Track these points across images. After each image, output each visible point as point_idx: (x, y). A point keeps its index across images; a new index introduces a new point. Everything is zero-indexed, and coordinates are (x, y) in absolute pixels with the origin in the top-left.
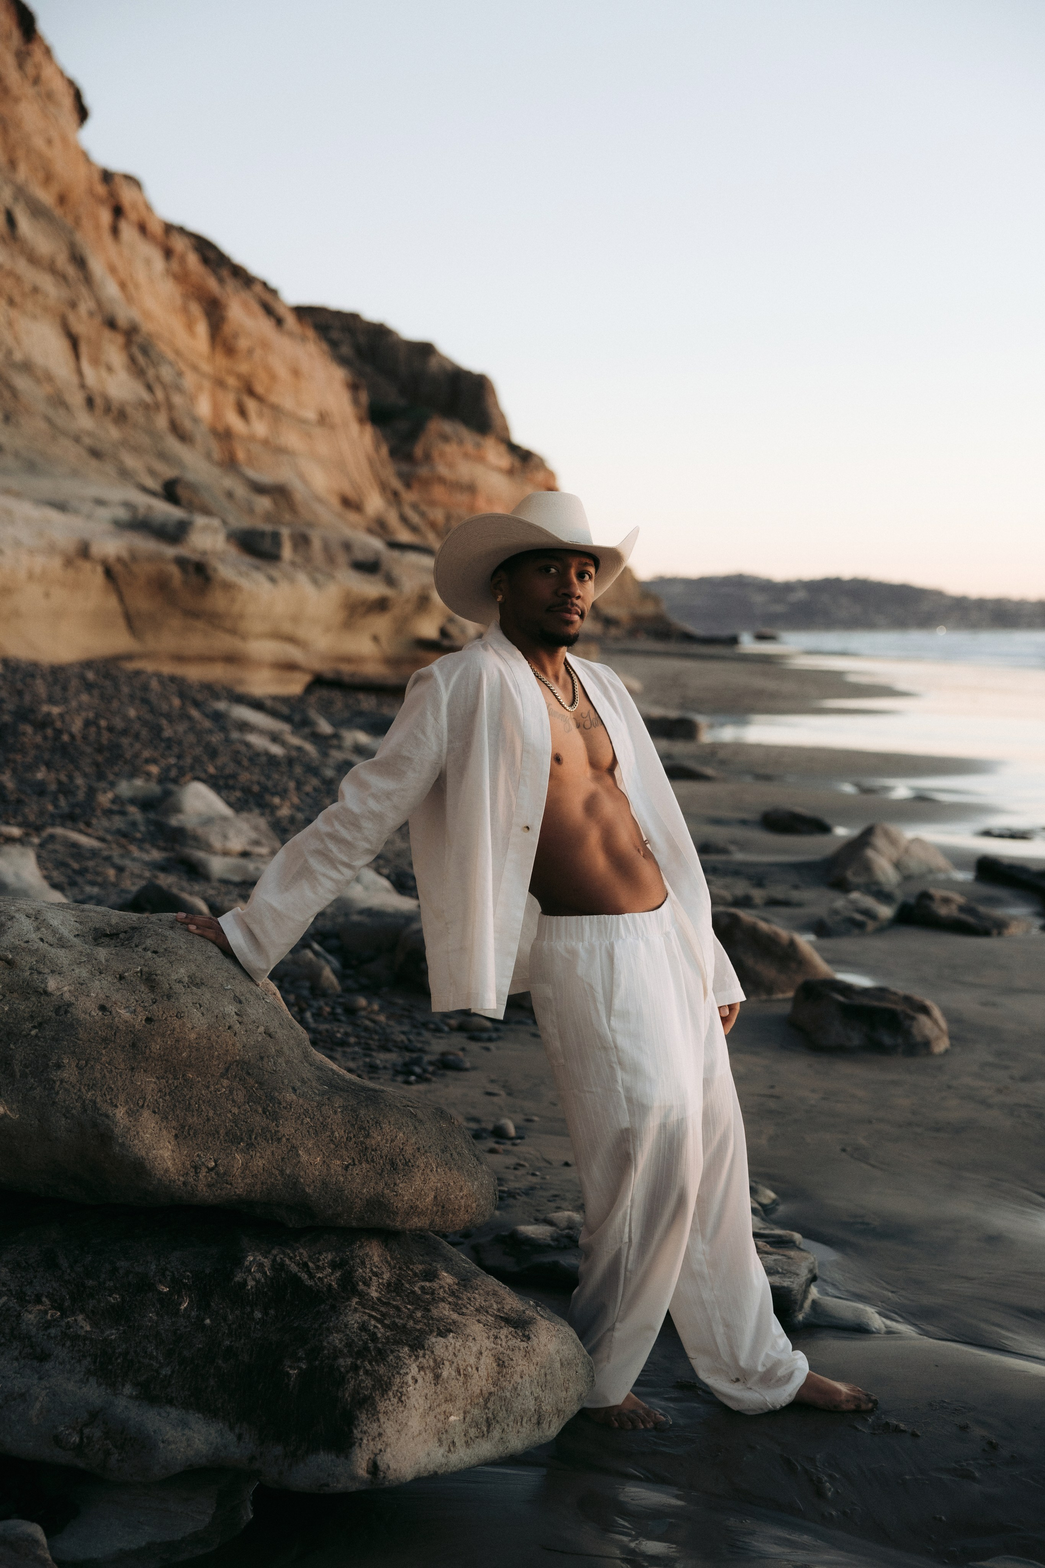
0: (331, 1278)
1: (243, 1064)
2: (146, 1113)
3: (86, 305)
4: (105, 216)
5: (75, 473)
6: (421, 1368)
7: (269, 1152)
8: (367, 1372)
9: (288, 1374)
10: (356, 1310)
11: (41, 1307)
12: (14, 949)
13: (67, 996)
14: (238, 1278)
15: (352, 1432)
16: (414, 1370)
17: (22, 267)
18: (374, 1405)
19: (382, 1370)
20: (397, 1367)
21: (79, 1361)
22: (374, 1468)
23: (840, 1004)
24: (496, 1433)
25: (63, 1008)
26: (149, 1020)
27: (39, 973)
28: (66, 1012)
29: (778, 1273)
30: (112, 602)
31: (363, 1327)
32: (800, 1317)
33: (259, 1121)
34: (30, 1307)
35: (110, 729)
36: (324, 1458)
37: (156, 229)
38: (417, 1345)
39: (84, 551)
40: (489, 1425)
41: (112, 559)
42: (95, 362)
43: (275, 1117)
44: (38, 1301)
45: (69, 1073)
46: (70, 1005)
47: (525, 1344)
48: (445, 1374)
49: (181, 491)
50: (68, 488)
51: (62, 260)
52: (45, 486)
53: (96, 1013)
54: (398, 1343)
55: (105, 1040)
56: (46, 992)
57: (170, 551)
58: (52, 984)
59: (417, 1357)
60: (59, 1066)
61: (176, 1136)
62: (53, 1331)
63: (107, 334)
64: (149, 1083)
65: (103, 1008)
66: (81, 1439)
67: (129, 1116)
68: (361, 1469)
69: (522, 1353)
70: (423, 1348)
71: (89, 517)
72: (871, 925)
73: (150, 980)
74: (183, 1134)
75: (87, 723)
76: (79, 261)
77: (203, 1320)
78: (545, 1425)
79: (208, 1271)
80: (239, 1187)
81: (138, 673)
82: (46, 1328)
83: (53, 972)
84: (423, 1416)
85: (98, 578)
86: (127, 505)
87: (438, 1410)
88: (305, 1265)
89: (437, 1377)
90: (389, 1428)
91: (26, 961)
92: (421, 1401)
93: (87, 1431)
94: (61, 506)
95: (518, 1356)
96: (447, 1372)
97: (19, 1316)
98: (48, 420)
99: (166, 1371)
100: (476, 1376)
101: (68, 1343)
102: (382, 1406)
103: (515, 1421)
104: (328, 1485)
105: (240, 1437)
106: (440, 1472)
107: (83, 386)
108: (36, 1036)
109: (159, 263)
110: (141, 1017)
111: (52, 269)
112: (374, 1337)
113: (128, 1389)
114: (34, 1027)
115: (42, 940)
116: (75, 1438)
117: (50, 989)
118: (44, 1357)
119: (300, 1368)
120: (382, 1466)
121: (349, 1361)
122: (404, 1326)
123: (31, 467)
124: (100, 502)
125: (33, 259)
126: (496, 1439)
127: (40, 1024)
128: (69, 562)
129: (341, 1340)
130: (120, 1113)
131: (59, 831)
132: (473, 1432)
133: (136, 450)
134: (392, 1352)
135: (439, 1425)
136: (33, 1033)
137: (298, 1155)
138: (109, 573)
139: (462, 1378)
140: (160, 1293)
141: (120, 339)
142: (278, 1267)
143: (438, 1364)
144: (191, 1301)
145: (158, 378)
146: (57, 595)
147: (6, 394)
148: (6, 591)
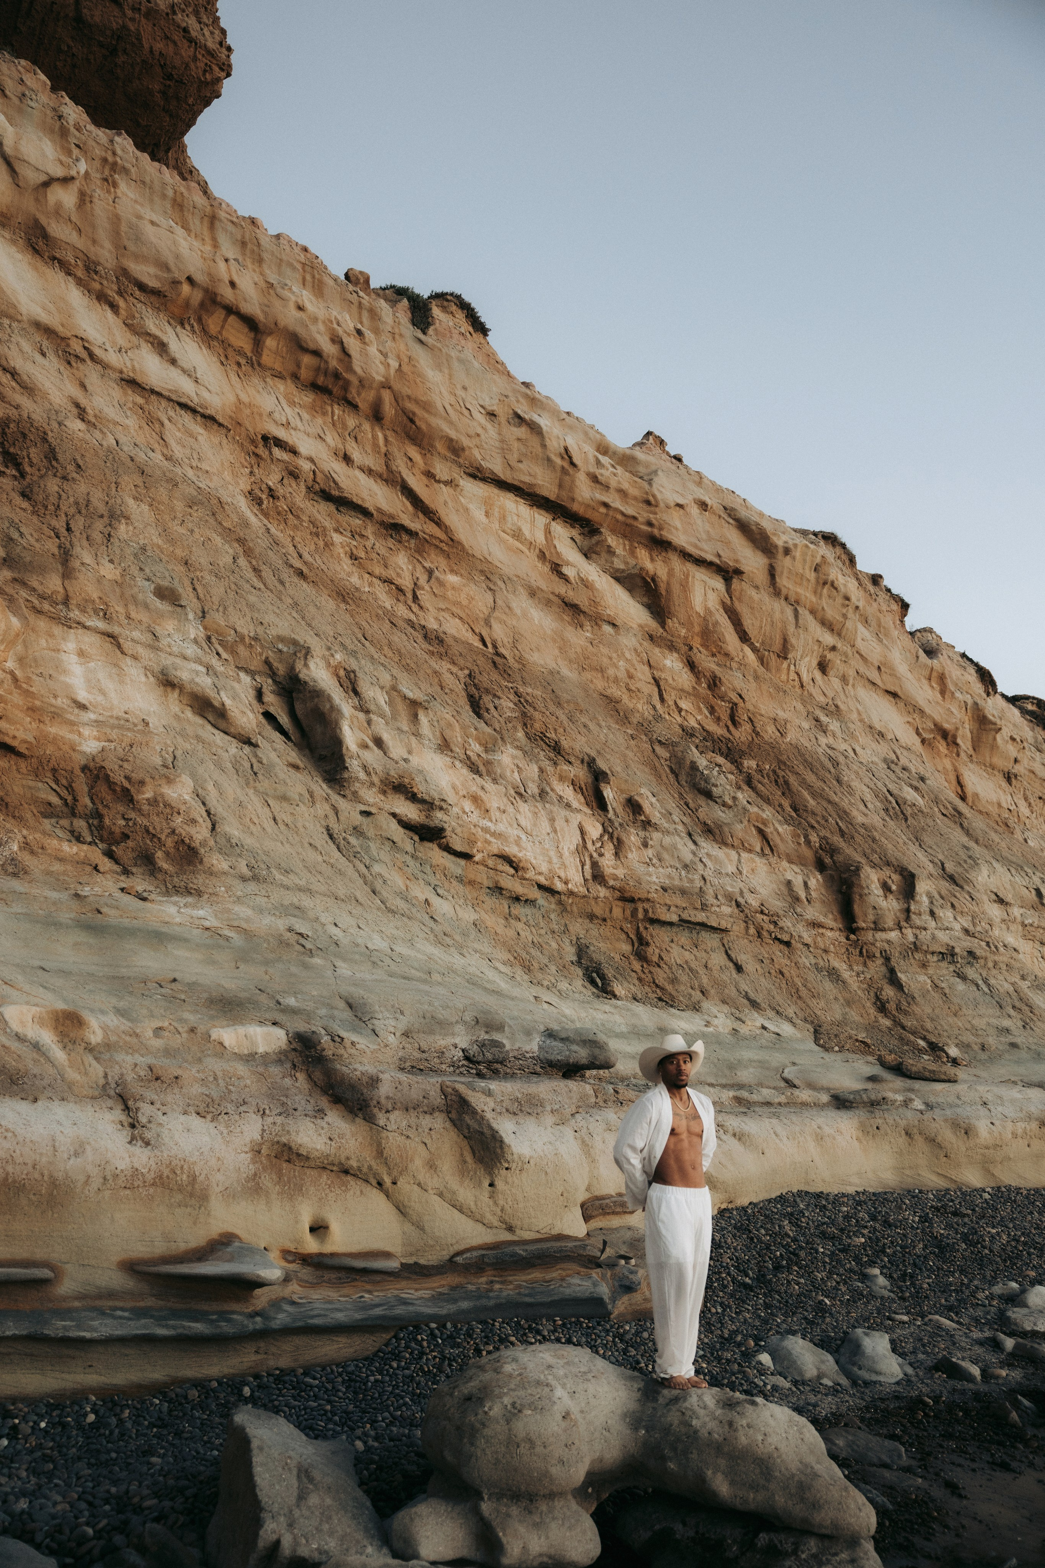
0: (789, 1547)
1: (761, 1460)
2: (719, 1474)
7: (764, 1494)
10: (792, 1561)
12: (686, 1408)
13: (699, 1426)
14: (756, 1542)
26: (726, 1439)
27: (693, 1418)
33: (762, 1481)
43: (768, 1481)
46: (699, 1431)
53: (706, 1435)
55: (708, 1445)
56: (692, 1426)
60: (692, 1453)
61: (730, 1484)
64: (723, 1463)
65: (711, 1433)
67: (714, 1474)
73: (731, 1424)
74: (732, 1483)
79: (747, 1537)
80: (752, 1506)
83: (698, 1418)
88: (782, 1541)
91: (688, 1413)
108: (687, 1441)
110: (724, 1437)
130: (710, 1473)
131: (937, 1318)
136: (686, 1439)
137: (775, 1497)
142: (771, 1540)
146: (1037, 1145)
147: (1026, 1009)
148: (996, 1146)
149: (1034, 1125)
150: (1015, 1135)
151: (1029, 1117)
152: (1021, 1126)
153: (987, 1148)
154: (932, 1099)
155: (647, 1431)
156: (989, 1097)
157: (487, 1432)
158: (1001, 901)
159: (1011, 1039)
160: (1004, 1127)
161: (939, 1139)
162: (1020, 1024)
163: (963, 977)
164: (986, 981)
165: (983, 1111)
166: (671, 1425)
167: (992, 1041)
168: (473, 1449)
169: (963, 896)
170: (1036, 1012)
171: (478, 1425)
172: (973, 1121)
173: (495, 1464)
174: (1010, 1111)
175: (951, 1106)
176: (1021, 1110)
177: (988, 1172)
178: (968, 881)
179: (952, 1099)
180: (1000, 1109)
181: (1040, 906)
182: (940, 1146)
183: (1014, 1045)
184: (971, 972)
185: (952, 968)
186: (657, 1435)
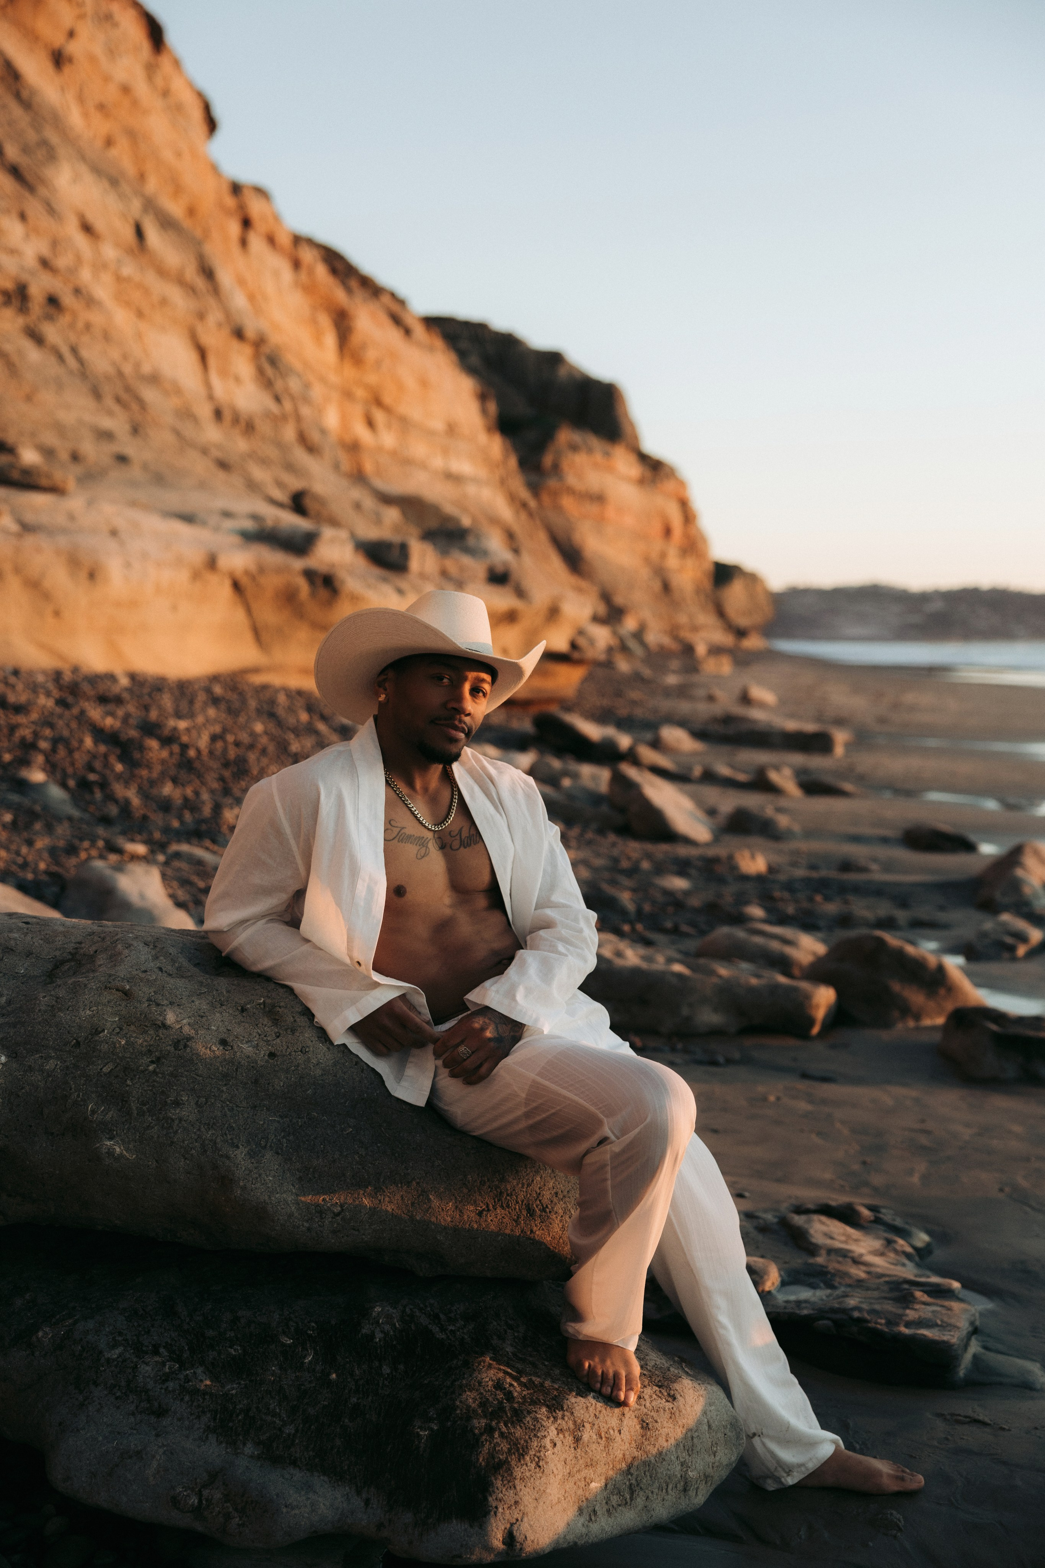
0: (463, 1331)
2: (269, 1155)
3: (214, 316)
4: (234, 228)
5: (202, 485)
6: (560, 1431)
7: (398, 1197)
8: (502, 1435)
9: (418, 1435)
10: (490, 1366)
11: (157, 1359)
12: (131, 979)
13: (187, 1030)
14: (365, 1330)
15: (486, 1499)
16: (552, 1432)
17: (151, 279)
18: (510, 1471)
19: (518, 1432)
20: (535, 1430)
21: (198, 1417)
22: (510, 1538)
23: (995, 1035)
24: (640, 1501)
25: (182, 1042)
26: (272, 1055)
27: (158, 1005)
28: (186, 1046)
29: (937, 1325)
30: (240, 616)
31: (499, 1385)
32: (962, 1373)
34: (147, 1358)
35: (237, 744)
36: (456, 1528)
37: (284, 240)
38: (556, 1406)
39: (212, 563)
40: (632, 1492)
41: (239, 573)
42: (224, 373)
43: (404, 1158)
44: (156, 1352)
45: (188, 1112)
46: (189, 1039)
47: (669, 1405)
48: (586, 1437)
49: (308, 503)
50: (195, 501)
51: (191, 273)
52: (173, 499)
54: (534, 1402)
55: (225, 1076)
56: (164, 1026)
57: (298, 564)
58: (171, 1017)
59: (555, 1419)
60: (177, 1104)
61: (300, 1179)
62: (171, 1385)
63: (235, 344)
64: (271, 1122)
65: (223, 1042)
66: (200, 1501)
67: (251, 1157)
68: (497, 1540)
69: (667, 1415)
70: (562, 1409)
71: (217, 529)
72: (1021, 950)
73: (273, 1012)
75: (214, 738)
76: (208, 273)
77: (329, 1374)
78: (692, 1493)
79: (333, 1322)
80: (366, 1234)
81: (265, 687)
82: (164, 1381)
83: (171, 1003)
84: (564, 1481)
85: (226, 590)
86: (255, 517)
87: (578, 1476)
88: (437, 1317)
89: (577, 1440)
90: (526, 1495)
92: (560, 1466)
93: (206, 1493)
94: (188, 518)
95: (663, 1419)
96: (588, 1434)
97: (135, 1367)
98: (177, 433)
99: (289, 1430)
100: (618, 1438)
101: (187, 1398)
102: (518, 1472)
103: (660, 1488)
104: (460, 1556)
105: (367, 1502)
106: (580, 1542)
107: (211, 397)
108: (154, 1071)
109: (287, 274)
110: (264, 1052)
111: (181, 281)
112: (509, 1396)
113: (249, 1449)
114: (152, 1062)
115: (160, 969)
116: (194, 1500)
117: (168, 1022)
118: (161, 1412)
119: (431, 1430)
120: (519, 1538)
121: (483, 1422)
122: (542, 1385)
123: (159, 479)
124: (227, 514)
125: (162, 272)
126: (640, 1507)
127: (159, 1059)
128: (196, 576)
129: (475, 1400)
130: (240, 1155)
131: (184, 848)
132: (615, 1500)
133: (264, 462)
134: (529, 1413)
135: (580, 1492)
136: (151, 1068)
137: (429, 1200)
138: (237, 586)
139: (603, 1442)
140: (284, 1345)
141: (247, 350)
142: (408, 1319)
143: (579, 1426)
144: (316, 1354)
145: (287, 390)
146: (184, 608)
147: (135, 407)
148: (133, 604)
149: (183, 577)
150: (157, 590)
151: (180, 564)
152: (166, 575)
153: (119, 605)
154: (30, 517)
156: (120, 523)
158: (87, 228)
159: (115, 448)
160: (145, 574)
161: (47, 584)
162: (127, 427)
163: (37, 338)
164: (74, 350)
165: (112, 545)
166: (96, 1030)
167: (89, 448)
169: (34, 208)
170: (151, 411)
172: (99, 558)
174: (152, 549)
175: (64, 531)
176: (168, 548)
178: (43, 181)
179: (61, 520)
180: (136, 543)
182: (47, 596)
183: (122, 459)
184: (52, 332)
185: (20, 321)
186: (50, 1065)
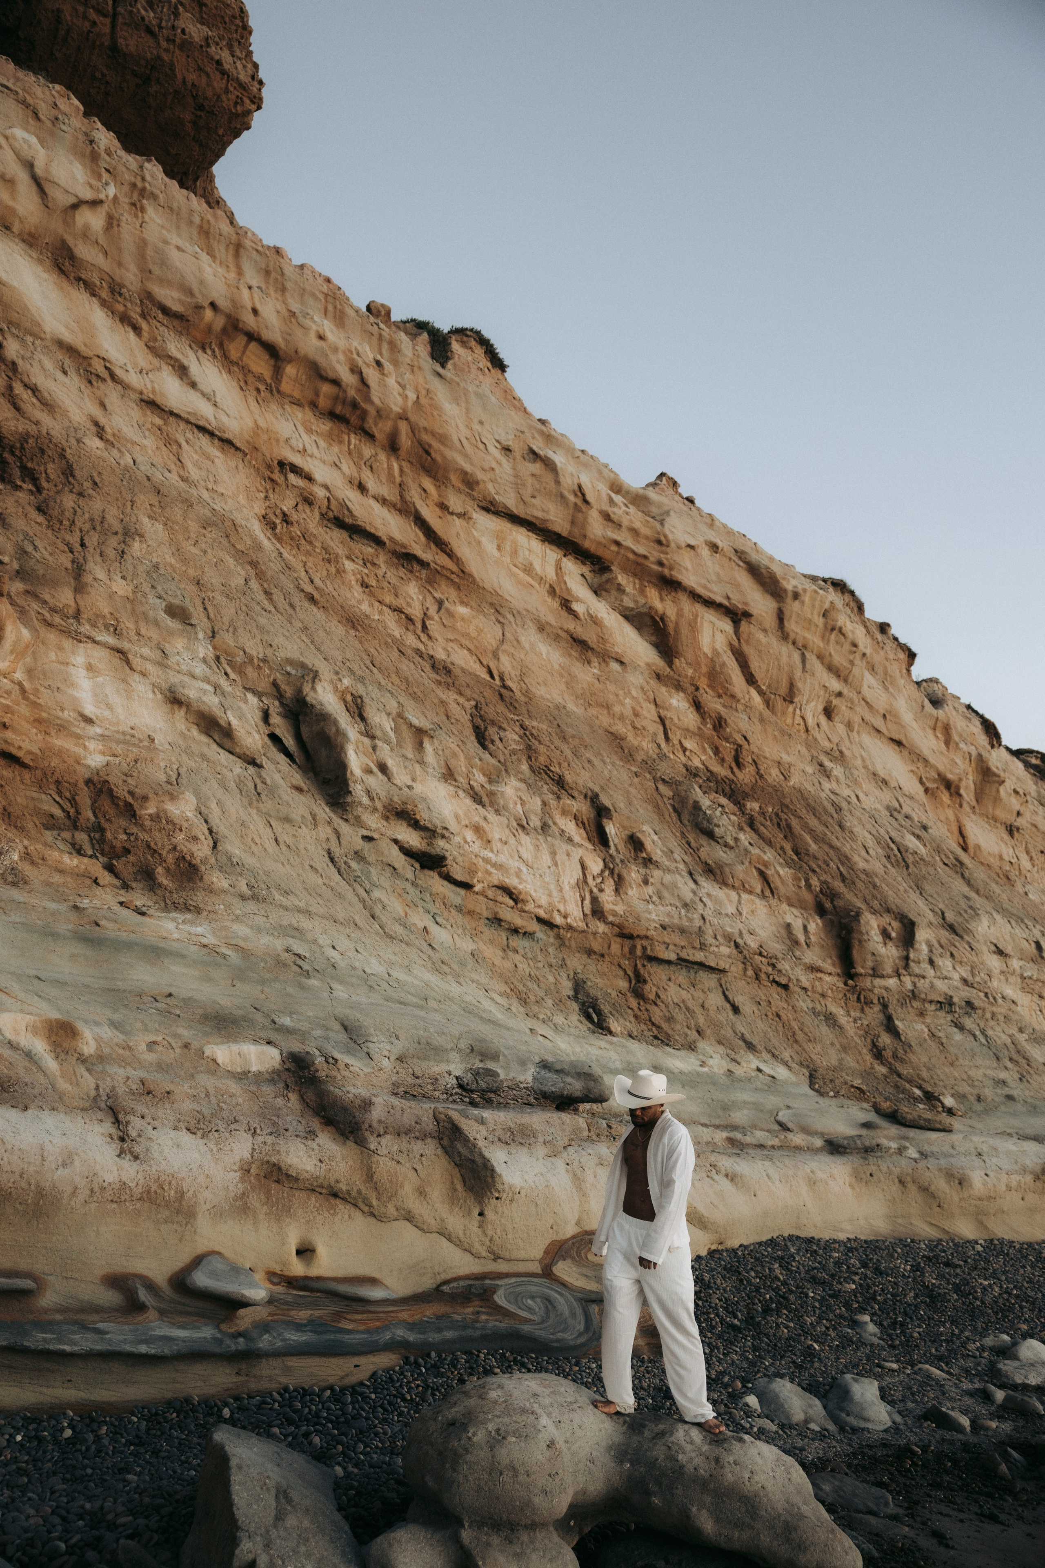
2: (704, 1511)
7: (749, 1533)
12: (673, 1443)
25: (682, 1467)
26: (712, 1475)
33: (747, 1520)
43: (754, 1520)
45: (679, 1492)
46: (685, 1466)
53: (692, 1470)
55: (694, 1481)
58: (680, 1458)
60: (677, 1488)
61: (715, 1521)
64: (708, 1499)
65: (697, 1469)
67: (698, 1510)
73: (717, 1460)
74: (717, 1520)
91: (675, 1448)
108: (672, 1476)
110: (710, 1474)
130: (694, 1509)
131: (927, 1367)
136: (671, 1474)
137: (761, 1536)
146: (1031, 1198)
147: (1023, 1062)
148: (990, 1198)
149: (1029, 1178)
150: (1009, 1188)
151: (1024, 1170)
152: (1015, 1179)
153: (980, 1199)
154: (927, 1148)
155: (632, 1464)
156: (984, 1148)
157: (469, 1457)
158: (1000, 952)
159: (1007, 1091)
160: (998, 1179)
161: (933, 1188)
162: (1017, 1076)
163: (961, 1028)
164: (983, 1032)
165: (978, 1162)
166: (657, 1460)
167: (988, 1092)
168: (455, 1474)
169: (962, 946)
170: (1033, 1065)
171: (461, 1451)
172: (968, 1172)
173: (477, 1491)
174: (1005, 1164)
175: (946, 1155)
176: (1016, 1162)
177: (981, 1224)
178: (968, 931)
179: (946, 1148)
180: (995, 1160)
181: (1039, 959)
182: (933, 1196)
183: (1010, 1098)
184: (968, 1023)
185: (949, 1017)
186: (642, 1469)
